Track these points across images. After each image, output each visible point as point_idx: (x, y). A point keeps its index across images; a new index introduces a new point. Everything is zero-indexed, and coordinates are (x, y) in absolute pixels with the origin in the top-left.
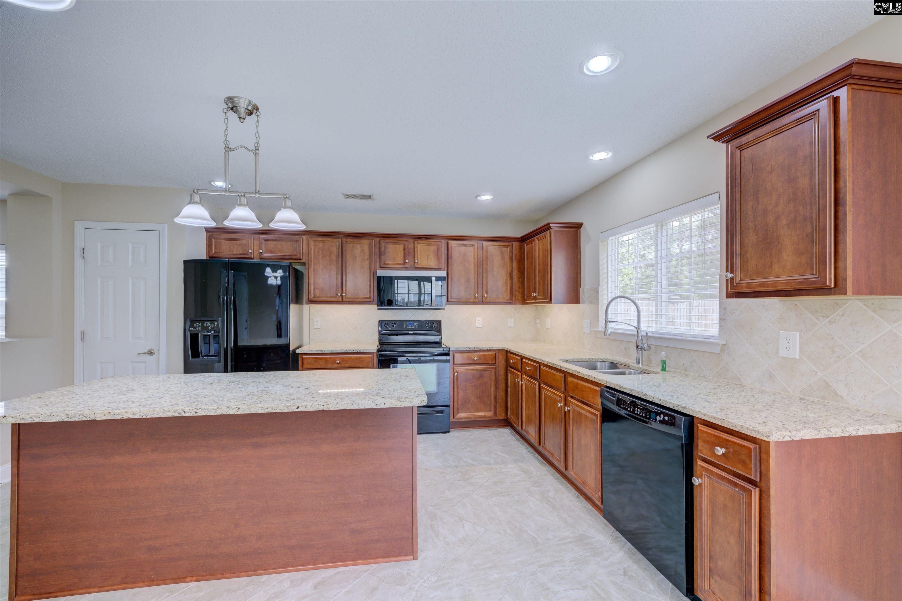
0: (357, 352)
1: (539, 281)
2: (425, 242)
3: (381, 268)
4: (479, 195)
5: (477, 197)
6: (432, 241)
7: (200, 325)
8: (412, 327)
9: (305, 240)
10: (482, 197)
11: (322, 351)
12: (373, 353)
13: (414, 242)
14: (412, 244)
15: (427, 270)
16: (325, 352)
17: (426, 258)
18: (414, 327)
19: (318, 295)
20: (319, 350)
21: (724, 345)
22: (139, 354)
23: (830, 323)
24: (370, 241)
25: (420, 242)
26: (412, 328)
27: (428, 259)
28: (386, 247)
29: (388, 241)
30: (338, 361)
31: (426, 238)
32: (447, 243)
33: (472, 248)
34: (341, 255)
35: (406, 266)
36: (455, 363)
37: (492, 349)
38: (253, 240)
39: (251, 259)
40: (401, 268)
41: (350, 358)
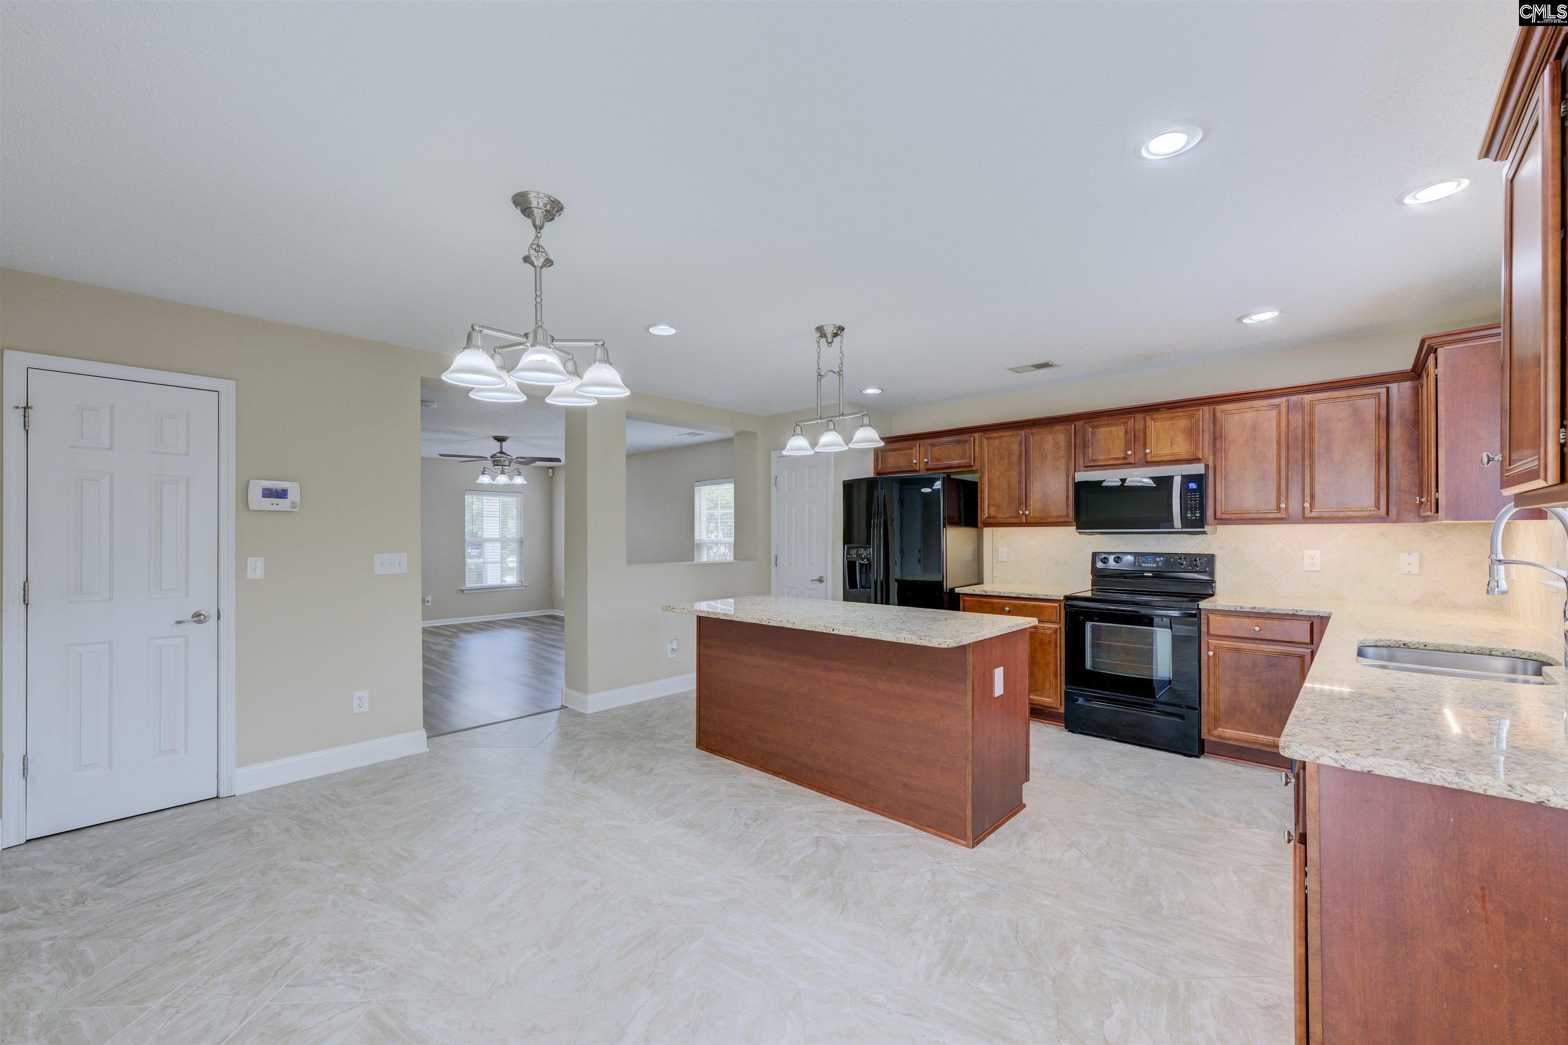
0: (1033, 597)
2: (1165, 416)
3: (1086, 469)
4: (1248, 315)
5: (1239, 319)
6: (1179, 412)
7: (855, 552)
8: (1152, 565)
9: (977, 439)
10: (1253, 317)
11: (986, 592)
12: (1059, 601)
13: (1145, 419)
14: (1142, 422)
15: (1170, 465)
16: (991, 594)
17: (1169, 444)
18: (1155, 565)
19: (993, 514)
22: (812, 581)
24: (1067, 427)
25: (1156, 416)
26: (1150, 567)
27: (1172, 445)
28: (1093, 434)
29: (1096, 424)
30: (1008, 609)
31: (1169, 409)
32: (1214, 409)
33: (1274, 413)
34: (1025, 454)
35: (1128, 461)
36: (1211, 632)
37: (1299, 613)
38: (918, 447)
39: (916, 471)
40: (1121, 464)
41: (1025, 605)
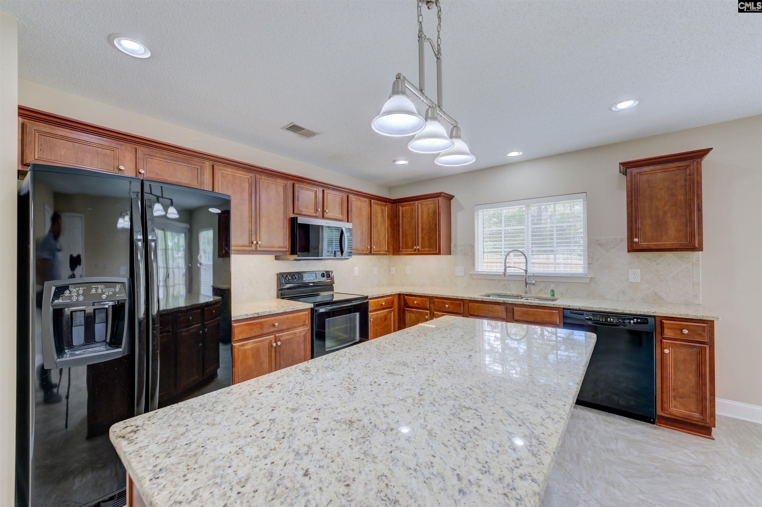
1: (422, 238)
2: (332, 193)
3: (295, 215)
5: (394, 161)
6: (337, 193)
7: (81, 292)
9: (208, 167)
11: (258, 314)
13: (323, 191)
16: (262, 315)
17: (333, 209)
20: (255, 313)
21: (592, 278)
23: (657, 264)
24: (285, 182)
25: (328, 192)
28: (299, 192)
30: (277, 324)
31: (333, 189)
32: (348, 196)
33: (365, 204)
34: (255, 194)
38: (123, 150)
40: (313, 216)
